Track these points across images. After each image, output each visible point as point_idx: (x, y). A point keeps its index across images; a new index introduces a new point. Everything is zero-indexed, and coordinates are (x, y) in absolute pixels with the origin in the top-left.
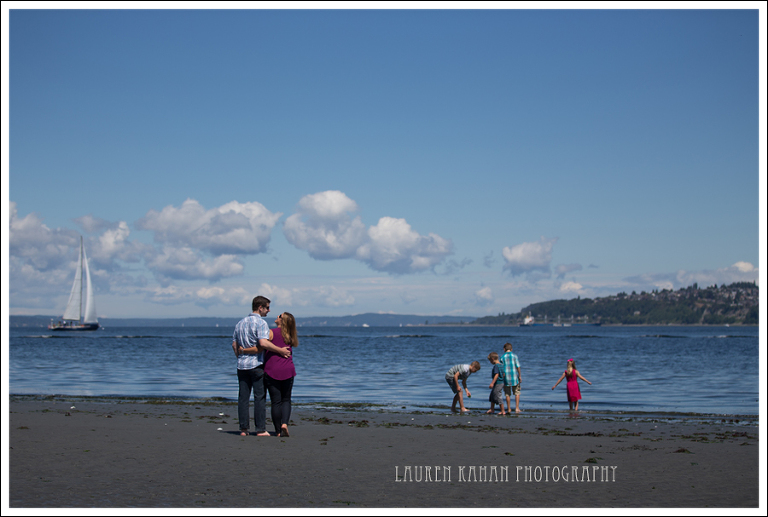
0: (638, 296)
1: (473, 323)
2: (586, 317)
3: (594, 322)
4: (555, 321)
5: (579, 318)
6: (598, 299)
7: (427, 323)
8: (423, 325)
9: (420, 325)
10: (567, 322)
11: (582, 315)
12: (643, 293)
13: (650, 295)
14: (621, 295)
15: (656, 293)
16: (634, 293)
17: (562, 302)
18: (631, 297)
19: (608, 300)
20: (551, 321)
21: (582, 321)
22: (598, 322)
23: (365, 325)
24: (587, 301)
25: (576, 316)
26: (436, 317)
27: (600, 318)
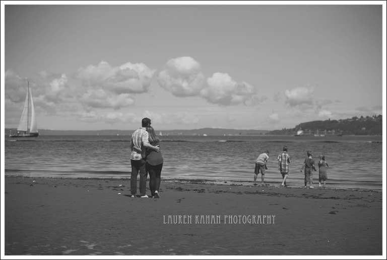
0: (364, 119)
1: (267, 134)
2: (334, 131)
3: (338, 134)
4: (316, 133)
5: (329, 131)
6: (340, 120)
7: (240, 134)
8: (238, 135)
9: (236, 135)
10: (323, 134)
11: (331, 130)
12: (367, 117)
13: (371, 118)
14: (355, 118)
15: (375, 117)
16: (362, 117)
17: (320, 122)
18: (360, 119)
19: (347, 121)
20: (313, 133)
21: (331, 133)
22: (341, 134)
23: (205, 135)
24: (334, 121)
25: (328, 130)
26: (246, 130)
27: (342, 131)
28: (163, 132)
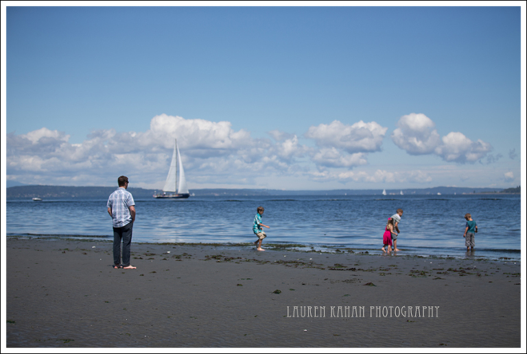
1: (502, 192)
7: (474, 192)
8: (472, 193)
9: (470, 193)
23: (439, 194)
26: (480, 189)
28: (403, 191)
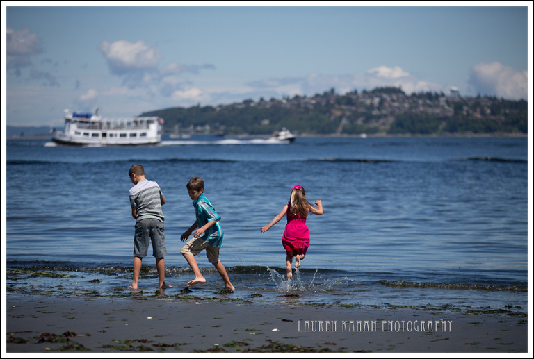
0: (266, 103)
2: (207, 127)
3: (216, 133)
4: (172, 132)
5: (199, 128)
6: (220, 106)
9: (14, 137)
10: (186, 132)
11: (202, 124)
12: (273, 100)
13: (280, 102)
14: (247, 102)
15: (288, 100)
16: (262, 99)
17: (180, 110)
18: (259, 104)
19: (232, 108)
20: (167, 132)
21: (202, 131)
22: (221, 133)
24: (208, 109)
25: (196, 125)
27: (223, 128)
